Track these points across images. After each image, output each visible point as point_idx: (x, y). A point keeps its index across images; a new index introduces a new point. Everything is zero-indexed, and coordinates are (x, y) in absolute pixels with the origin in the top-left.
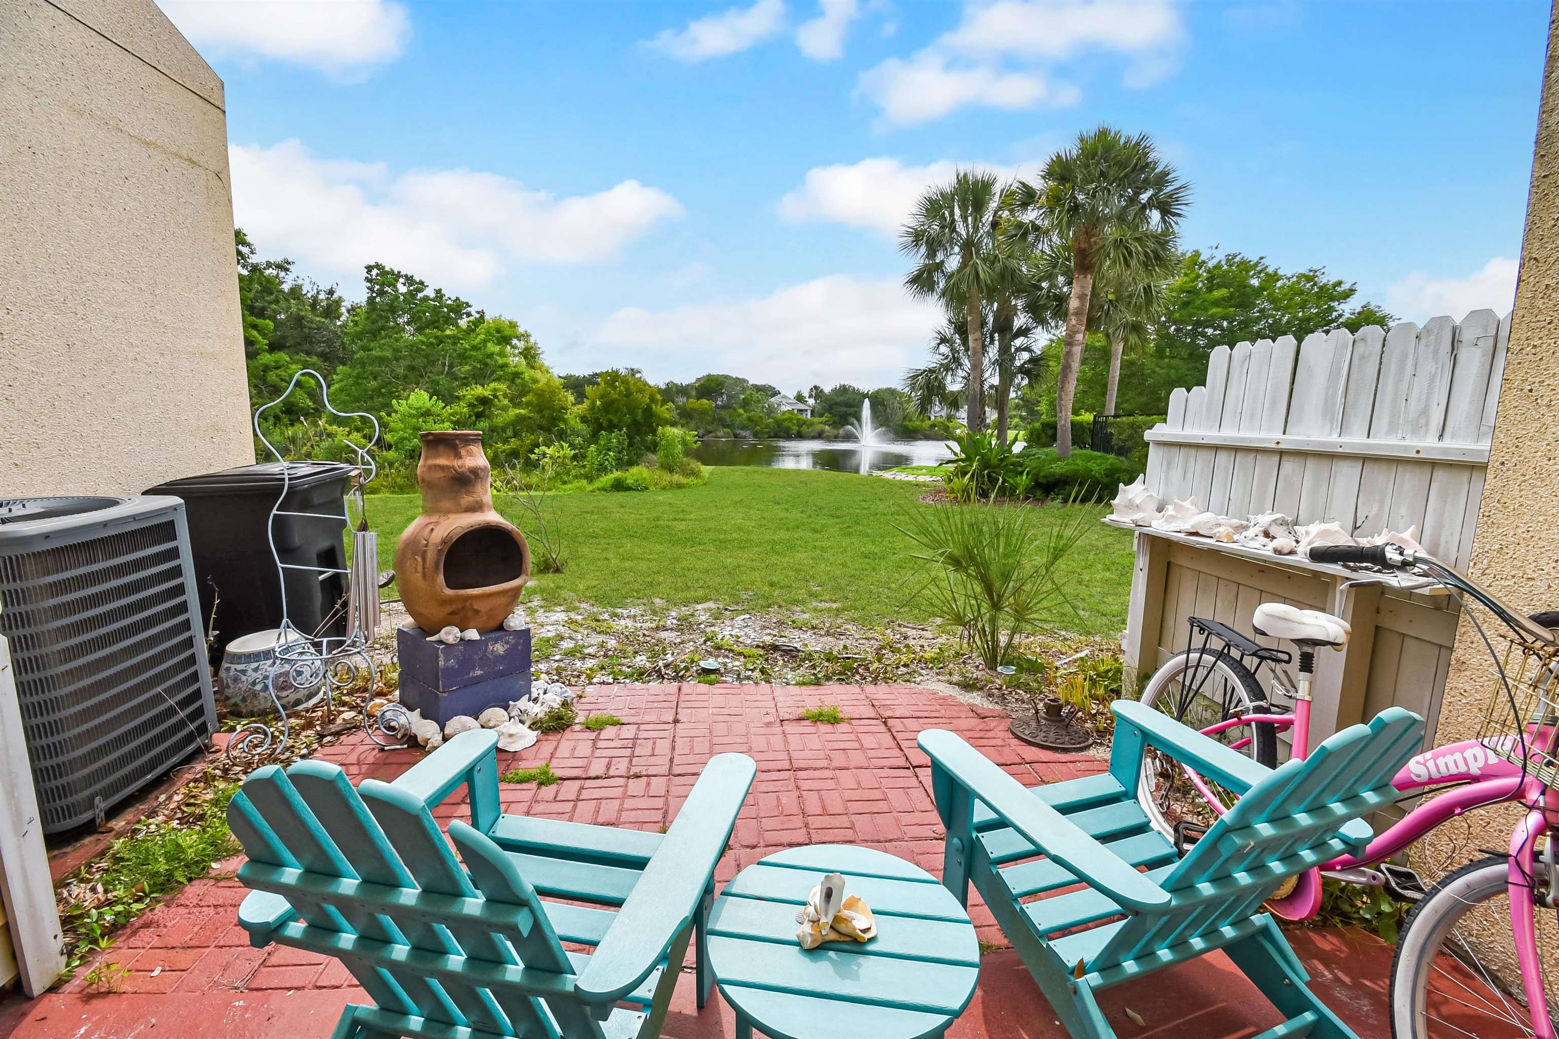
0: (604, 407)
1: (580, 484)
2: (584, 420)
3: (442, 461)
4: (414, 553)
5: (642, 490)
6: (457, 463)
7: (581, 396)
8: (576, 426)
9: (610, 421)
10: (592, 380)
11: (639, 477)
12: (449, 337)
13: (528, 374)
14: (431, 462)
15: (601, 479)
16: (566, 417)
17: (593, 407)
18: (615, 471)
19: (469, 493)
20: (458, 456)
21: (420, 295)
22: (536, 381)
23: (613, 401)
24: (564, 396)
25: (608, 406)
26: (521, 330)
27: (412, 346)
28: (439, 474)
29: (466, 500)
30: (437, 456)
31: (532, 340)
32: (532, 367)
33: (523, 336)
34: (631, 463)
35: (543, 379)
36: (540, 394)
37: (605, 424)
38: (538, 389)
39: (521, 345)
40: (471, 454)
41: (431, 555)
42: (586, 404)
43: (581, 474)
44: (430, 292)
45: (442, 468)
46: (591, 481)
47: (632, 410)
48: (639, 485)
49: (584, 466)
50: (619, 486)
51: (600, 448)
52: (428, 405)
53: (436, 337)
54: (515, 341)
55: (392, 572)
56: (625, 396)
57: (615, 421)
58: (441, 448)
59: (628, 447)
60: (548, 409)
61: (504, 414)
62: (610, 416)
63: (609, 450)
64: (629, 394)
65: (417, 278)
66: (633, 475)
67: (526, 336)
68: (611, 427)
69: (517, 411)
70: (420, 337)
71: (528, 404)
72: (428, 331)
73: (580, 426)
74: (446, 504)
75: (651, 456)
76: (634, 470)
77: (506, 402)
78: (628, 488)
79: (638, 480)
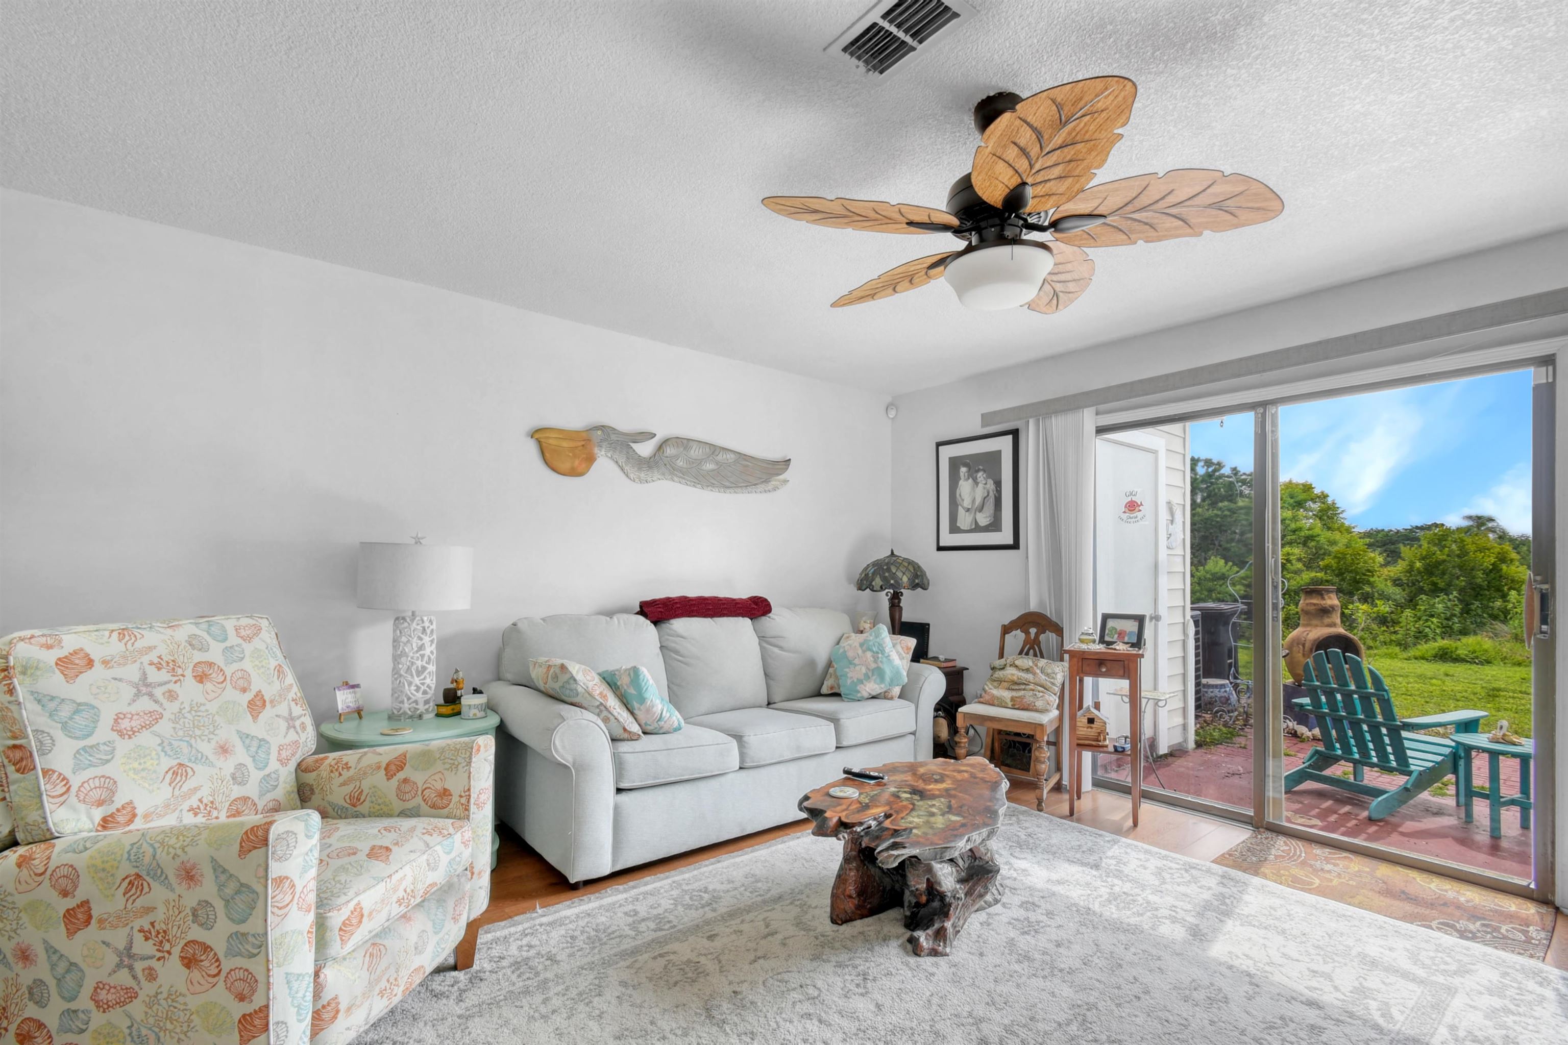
0: (1425, 569)
1: (1390, 651)
2: (1397, 582)
3: (1315, 601)
4: (1298, 644)
5: (1481, 663)
6: (1323, 602)
7: (1393, 556)
8: (1386, 589)
9: (1434, 584)
10: (1410, 536)
11: (1477, 648)
12: (1241, 508)
13: (1324, 536)
14: (1308, 601)
15: (1419, 647)
16: (1372, 579)
17: (1410, 570)
18: (1439, 638)
19: (1328, 617)
20: (1323, 599)
21: (1217, 474)
22: (1333, 543)
23: (1439, 563)
24: (1370, 558)
25: (1432, 568)
26: (1317, 491)
27: (1207, 519)
28: (1313, 607)
29: (1327, 621)
30: (1311, 599)
31: (1330, 500)
32: (1329, 529)
33: (1319, 497)
34: (1464, 632)
35: (1342, 540)
36: (1341, 557)
37: (1426, 588)
38: (1338, 552)
39: (1316, 506)
40: (1330, 598)
41: (1308, 645)
42: (1400, 567)
43: (1391, 641)
44: (1226, 471)
45: (1315, 604)
46: (1406, 648)
47: (1467, 569)
48: (1477, 657)
49: (1395, 632)
50: (1444, 656)
51: (1419, 614)
52: (1224, 570)
53: (1229, 510)
54: (1310, 504)
55: (1287, 651)
56: (1459, 556)
57: (1442, 585)
58: (1314, 595)
59: (1462, 614)
60: (1351, 572)
61: (1298, 579)
62: (1434, 579)
63: (1432, 616)
64: (1463, 553)
65: (1215, 461)
66: (1467, 645)
67: (1323, 497)
68: (1435, 590)
69: (1313, 574)
70: (1215, 512)
71: (1326, 568)
72: (1220, 504)
73: (1391, 590)
74: (1314, 622)
75: (1499, 626)
76: (1470, 640)
77: (1300, 565)
78: (1457, 660)
79: (1474, 652)
